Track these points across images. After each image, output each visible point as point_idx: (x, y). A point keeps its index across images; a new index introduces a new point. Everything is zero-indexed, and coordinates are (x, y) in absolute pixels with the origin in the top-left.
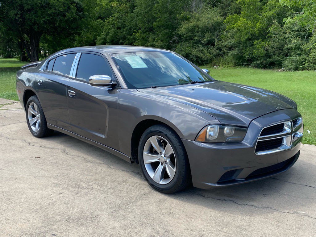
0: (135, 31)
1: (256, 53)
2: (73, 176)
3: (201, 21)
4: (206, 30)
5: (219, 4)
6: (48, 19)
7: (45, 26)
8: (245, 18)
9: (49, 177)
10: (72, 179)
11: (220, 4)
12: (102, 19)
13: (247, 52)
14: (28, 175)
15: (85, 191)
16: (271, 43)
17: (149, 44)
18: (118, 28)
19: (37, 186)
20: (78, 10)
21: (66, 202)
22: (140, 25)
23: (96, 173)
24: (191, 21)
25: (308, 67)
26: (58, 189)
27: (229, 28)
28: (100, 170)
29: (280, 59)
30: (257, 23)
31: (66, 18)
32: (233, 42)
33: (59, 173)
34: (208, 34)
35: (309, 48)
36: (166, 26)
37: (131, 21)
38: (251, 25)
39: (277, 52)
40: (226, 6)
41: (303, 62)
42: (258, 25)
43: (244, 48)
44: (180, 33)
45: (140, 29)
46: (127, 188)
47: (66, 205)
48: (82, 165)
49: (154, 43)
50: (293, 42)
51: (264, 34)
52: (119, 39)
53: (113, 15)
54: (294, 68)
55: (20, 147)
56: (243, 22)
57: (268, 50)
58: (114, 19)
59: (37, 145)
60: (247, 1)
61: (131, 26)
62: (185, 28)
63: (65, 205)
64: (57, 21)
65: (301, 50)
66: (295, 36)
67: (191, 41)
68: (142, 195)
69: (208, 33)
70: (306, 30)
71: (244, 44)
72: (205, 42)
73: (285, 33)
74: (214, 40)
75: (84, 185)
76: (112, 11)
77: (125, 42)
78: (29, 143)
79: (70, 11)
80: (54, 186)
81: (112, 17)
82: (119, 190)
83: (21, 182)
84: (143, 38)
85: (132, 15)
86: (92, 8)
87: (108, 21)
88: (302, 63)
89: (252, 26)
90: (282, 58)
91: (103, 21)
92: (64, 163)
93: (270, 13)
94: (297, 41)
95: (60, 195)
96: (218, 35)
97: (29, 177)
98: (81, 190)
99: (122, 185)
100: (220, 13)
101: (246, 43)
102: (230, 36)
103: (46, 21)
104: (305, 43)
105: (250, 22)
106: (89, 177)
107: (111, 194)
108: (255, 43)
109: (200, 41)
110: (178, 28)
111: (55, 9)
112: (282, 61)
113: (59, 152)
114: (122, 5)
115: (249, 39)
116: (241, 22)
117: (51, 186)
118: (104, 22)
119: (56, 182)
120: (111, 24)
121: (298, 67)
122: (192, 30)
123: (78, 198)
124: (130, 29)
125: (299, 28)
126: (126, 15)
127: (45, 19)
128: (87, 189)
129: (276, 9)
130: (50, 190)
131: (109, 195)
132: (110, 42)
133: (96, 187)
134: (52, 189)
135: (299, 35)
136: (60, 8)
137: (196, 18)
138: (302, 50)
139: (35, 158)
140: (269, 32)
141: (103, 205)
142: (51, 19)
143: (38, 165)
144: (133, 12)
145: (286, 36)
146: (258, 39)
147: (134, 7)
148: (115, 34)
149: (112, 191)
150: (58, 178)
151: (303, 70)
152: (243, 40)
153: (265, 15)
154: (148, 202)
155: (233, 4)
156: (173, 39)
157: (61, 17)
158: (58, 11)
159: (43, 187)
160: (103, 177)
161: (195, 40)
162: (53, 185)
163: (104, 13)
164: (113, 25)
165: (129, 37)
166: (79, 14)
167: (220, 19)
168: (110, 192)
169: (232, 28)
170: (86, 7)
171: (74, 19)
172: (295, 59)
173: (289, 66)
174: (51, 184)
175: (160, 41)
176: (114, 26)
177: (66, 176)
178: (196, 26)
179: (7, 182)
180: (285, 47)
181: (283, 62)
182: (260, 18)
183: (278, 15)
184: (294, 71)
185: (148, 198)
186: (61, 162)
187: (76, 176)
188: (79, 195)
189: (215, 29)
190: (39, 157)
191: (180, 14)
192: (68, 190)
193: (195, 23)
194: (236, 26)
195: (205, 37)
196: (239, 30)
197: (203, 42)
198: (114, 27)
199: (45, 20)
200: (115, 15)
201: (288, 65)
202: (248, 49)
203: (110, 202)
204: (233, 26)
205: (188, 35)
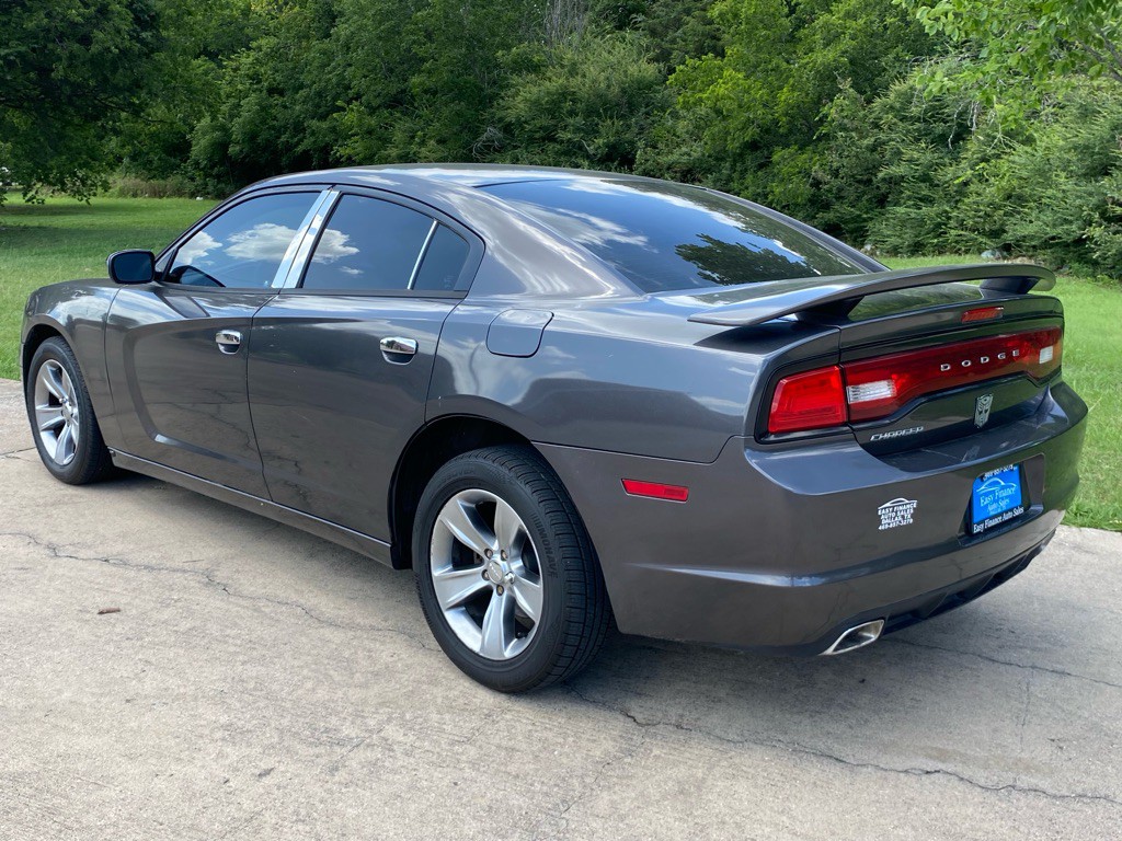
0: (339, 103)
1: (780, 193)
2: (286, 689)
3: (584, 76)
4: (599, 108)
5: (641, 18)
6: (19, 52)
7: (9, 78)
8: (739, 71)
9: (189, 699)
10: (288, 705)
11: (643, 21)
12: (212, 56)
13: (747, 188)
14: (94, 690)
15: (363, 755)
16: (833, 159)
17: (394, 152)
18: (272, 91)
19: (151, 743)
20: (137, 20)
21: (303, 812)
22: (359, 84)
23: (376, 674)
24: (549, 74)
25: (957, 242)
26: (245, 751)
27: (684, 102)
28: (385, 657)
29: (859, 216)
30: (781, 88)
31: (94, 48)
32: (695, 155)
33: (224, 680)
34: (609, 122)
35: (961, 179)
36: (458, 91)
37: (323, 66)
38: (761, 93)
39: (850, 193)
40: (666, 27)
41: (939, 225)
42: (784, 95)
43: (735, 175)
44: (511, 115)
45: (358, 97)
46: (529, 736)
47: (308, 828)
48: (304, 639)
49: (414, 148)
50: (906, 157)
51: (805, 129)
52: (279, 131)
53: (254, 44)
54: (909, 246)
55: (20, 566)
56: (734, 84)
57: (821, 183)
58: (256, 59)
59: (91, 553)
60: (746, 12)
61: (323, 84)
62: (526, 100)
63: (301, 827)
64: (59, 59)
65: (934, 186)
66: (914, 137)
67: (551, 146)
68: (600, 767)
69: (611, 118)
70: (949, 116)
71: (735, 161)
72: (599, 151)
73: (876, 125)
74: (632, 143)
75: (348, 730)
76: (247, 31)
77: (301, 140)
78: (53, 549)
79: (108, 25)
80: (223, 739)
81: (249, 49)
82: (499, 747)
83: (75, 725)
84: (370, 132)
85: (326, 44)
86: (190, 14)
87: (234, 64)
88: (939, 229)
89: (765, 97)
90: (867, 213)
91: (213, 65)
92: (228, 631)
93: (825, 56)
94: (922, 154)
95: (267, 780)
96: (642, 129)
97: (105, 700)
98: (344, 751)
99: (502, 724)
100: (648, 50)
101: (741, 155)
102: (687, 132)
103: (12, 58)
104: (946, 160)
105: (759, 84)
106: (355, 694)
107: (473, 765)
108: (775, 158)
109: (581, 148)
110: (502, 98)
111: (48, 15)
112: (865, 220)
113: (192, 584)
114: (286, 9)
115: (753, 146)
116: (727, 82)
117: (213, 741)
118: (221, 66)
119: (224, 719)
120: (248, 75)
121: (922, 244)
122: (555, 106)
123: (344, 790)
124: (319, 94)
125: (926, 111)
126: (304, 44)
127: (6, 51)
128: (368, 746)
129: (846, 43)
130: (215, 760)
131: (468, 770)
132: (243, 142)
133: (401, 739)
134: (221, 755)
135: (926, 135)
136: (69, 12)
137: (565, 62)
138: (938, 185)
139: (101, 613)
140: (821, 121)
141: (463, 821)
142: (34, 50)
143: (123, 644)
144: (328, 35)
145: (882, 136)
146: (787, 146)
147: (334, 18)
148: (263, 114)
149: (472, 752)
150: (228, 701)
151: (940, 253)
152: (733, 146)
153: (807, 63)
154: (636, 799)
155: (692, 21)
156: (484, 137)
157: (76, 47)
158: (62, 21)
159: (178, 744)
160: (411, 688)
161: (562, 142)
162: (218, 735)
163: (217, 37)
164: (255, 78)
165: (314, 123)
166: (144, 35)
167: (650, 70)
168: (464, 758)
169: (695, 104)
170: (170, 12)
171: (124, 52)
172: (913, 215)
173: (893, 239)
174: (207, 732)
175: (432, 142)
176: (259, 82)
177: (255, 689)
178: (564, 94)
179: (14, 728)
180: (880, 175)
181: (870, 225)
182: (791, 70)
183: (852, 62)
184: (909, 257)
185: (628, 777)
186: (213, 629)
187: (300, 692)
188: (341, 775)
189: (632, 108)
190: (113, 607)
191: (508, 47)
192: (292, 757)
193: (561, 81)
194: (708, 98)
195: (598, 132)
196: (718, 112)
197: (591, 149)
198: (259, 86)
199: (8, 55)
200: (263, 42)
201: (888, 236)
202: (749, 178)
203: (484, 802)
204: (698, 95)
205: (538, 123)
